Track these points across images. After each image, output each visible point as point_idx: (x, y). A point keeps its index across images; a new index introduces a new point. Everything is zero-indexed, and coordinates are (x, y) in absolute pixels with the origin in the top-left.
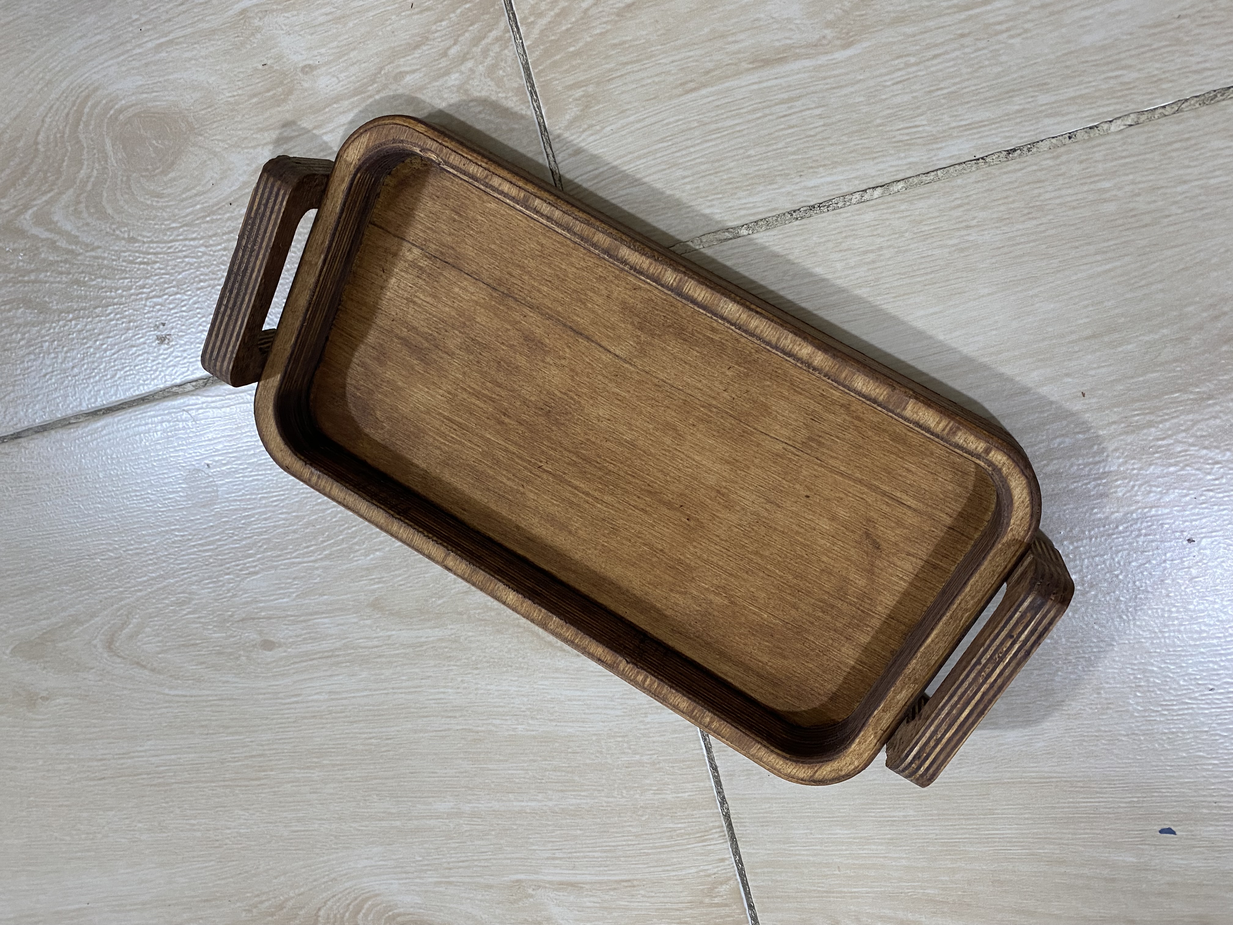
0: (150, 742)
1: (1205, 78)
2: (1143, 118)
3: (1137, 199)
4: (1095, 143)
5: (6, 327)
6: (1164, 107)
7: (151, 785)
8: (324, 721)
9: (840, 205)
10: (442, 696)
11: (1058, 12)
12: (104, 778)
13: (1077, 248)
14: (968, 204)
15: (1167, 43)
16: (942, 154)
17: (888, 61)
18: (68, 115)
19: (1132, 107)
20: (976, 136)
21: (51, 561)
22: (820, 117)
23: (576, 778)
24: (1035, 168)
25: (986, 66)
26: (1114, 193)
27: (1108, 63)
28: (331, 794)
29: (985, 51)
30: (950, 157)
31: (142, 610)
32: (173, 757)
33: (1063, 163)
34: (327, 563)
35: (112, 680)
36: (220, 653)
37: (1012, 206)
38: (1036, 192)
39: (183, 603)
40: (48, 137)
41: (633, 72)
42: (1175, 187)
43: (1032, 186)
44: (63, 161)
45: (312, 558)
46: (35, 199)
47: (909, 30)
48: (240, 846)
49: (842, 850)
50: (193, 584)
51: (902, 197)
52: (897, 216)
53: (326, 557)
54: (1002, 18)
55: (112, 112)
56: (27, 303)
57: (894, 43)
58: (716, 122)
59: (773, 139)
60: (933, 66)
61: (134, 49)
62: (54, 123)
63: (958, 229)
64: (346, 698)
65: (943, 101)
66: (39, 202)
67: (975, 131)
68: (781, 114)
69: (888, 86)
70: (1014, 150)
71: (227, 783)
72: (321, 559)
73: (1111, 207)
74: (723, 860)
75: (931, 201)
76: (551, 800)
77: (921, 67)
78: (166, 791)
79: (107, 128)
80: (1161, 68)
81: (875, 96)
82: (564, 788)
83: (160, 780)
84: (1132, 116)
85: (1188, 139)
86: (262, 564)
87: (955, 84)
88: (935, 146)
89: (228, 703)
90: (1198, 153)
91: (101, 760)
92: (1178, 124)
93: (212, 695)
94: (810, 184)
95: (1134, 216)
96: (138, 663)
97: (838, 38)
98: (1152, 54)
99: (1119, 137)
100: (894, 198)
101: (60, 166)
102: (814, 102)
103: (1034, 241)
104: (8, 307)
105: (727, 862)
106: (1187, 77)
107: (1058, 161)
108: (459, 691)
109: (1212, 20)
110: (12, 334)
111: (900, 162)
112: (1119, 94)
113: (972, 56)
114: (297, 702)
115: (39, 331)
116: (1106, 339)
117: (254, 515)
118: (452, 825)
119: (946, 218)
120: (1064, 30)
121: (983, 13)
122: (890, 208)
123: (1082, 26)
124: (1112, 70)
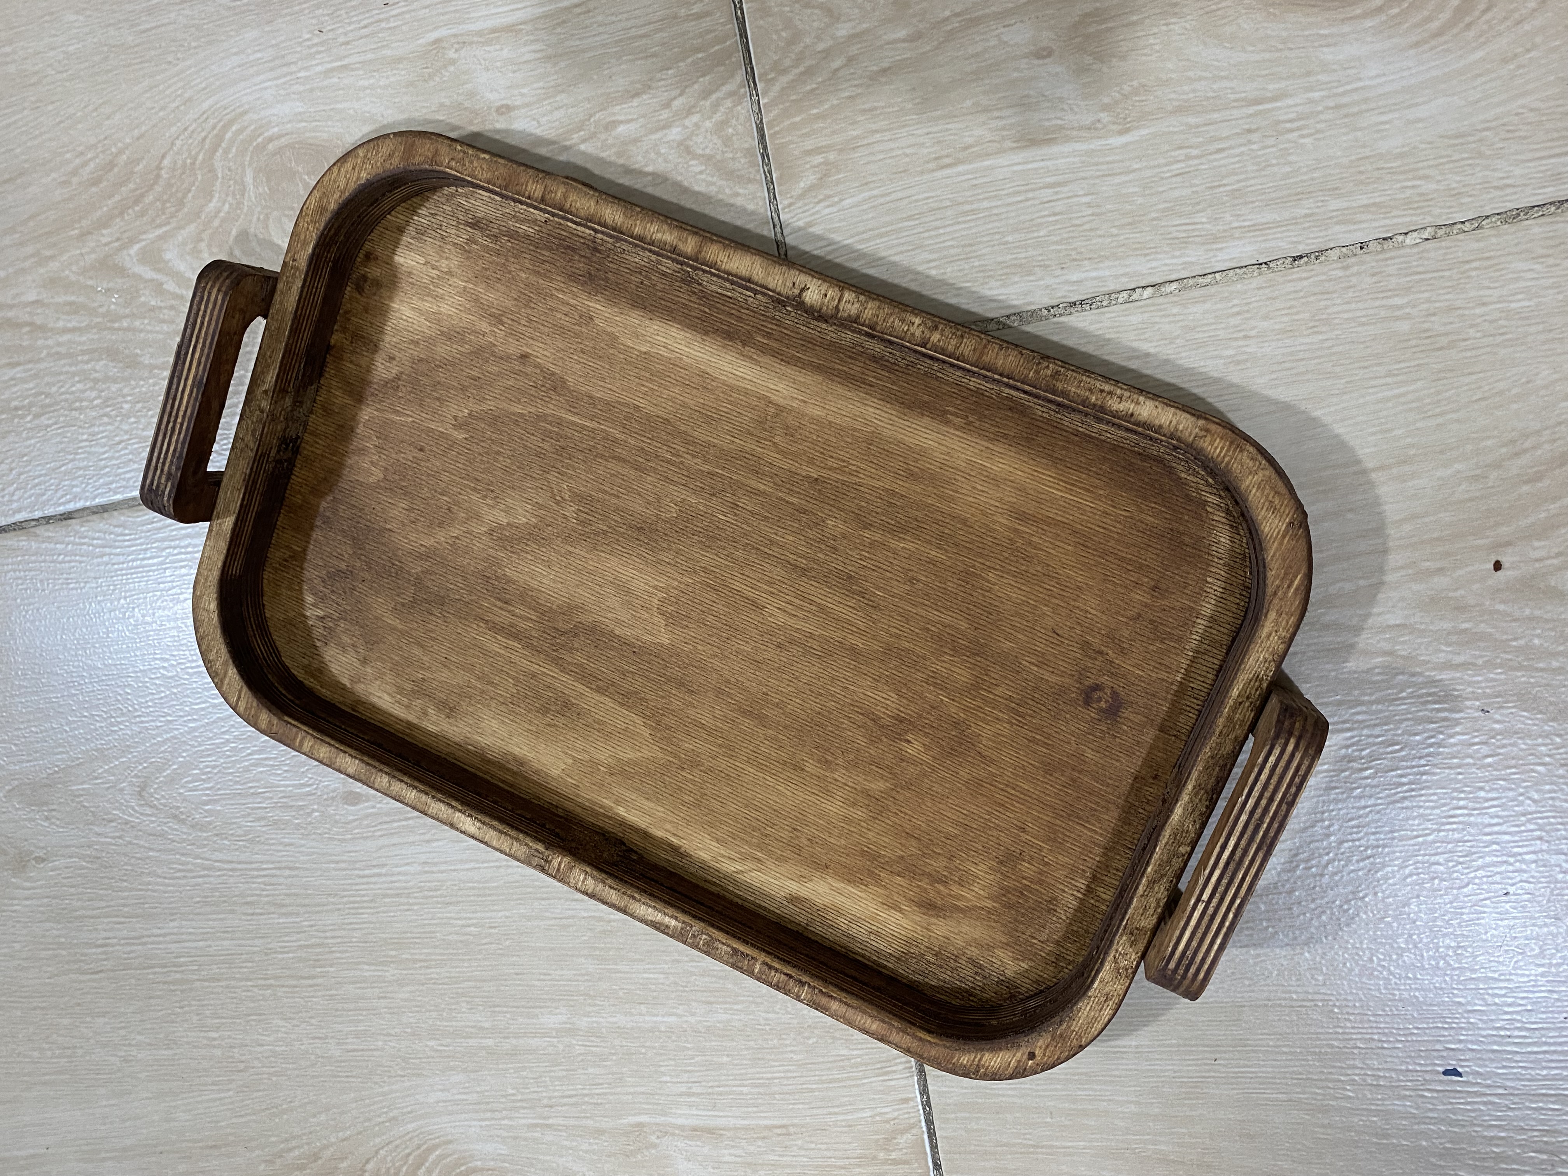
0: (172, 924)
1: (1507, 195)
2: (1441, 232)
3: (1433, 319)
4: (1388, 255)
5: (79, 382)
6: (1463, 223)
7: (165, 983)
8: (411, 901)
9: (1104, 303)
11: (1353, 115)
12: (101, 971)
13: (1366, 368)
14: (1248, 311)
15: (1468, 155)
16: (1221, 256)
17: (1168, 151)
18: (204, 139)
19: (1428, 220)
20: (1260, 239)
21: (83, 677)
22: (1089, 205)
24: (1324, 277)
25: (1273, 165)
26: (1407, 310)
27: (1404, 172)
28: (406, 1000)
29: (1274, 149)
30: (1231, 259)
31: (193, 746)
32: (202, 944)
33: (1353, 275)
36: (288, 806)
37: (1296, 317)
38: (1323, 303)
40: (175, 163)
41: (883, 141)
42: (1473, 308)
43: (1320, 297)
44: (190, 191)
46: (145, 233)
47: (1192, 120)
48: (272, 1070)
49: (1056, 1090)
51: (1175, 299)
52: (1167, 320)
54: (1292, 116)
55: (260, 140)
56: (112, 353)
57: (1175, 133)
59: (1034, 226)
60: (1216, 160)
61: (299, 71)
62: (185, 148)
63: (1236, 339)
64: (442, 872)
65: (1225, 198)
66: (151, 236)
67: (1258, 233)
68: (1045, 199)
69: (1167, 178)
70: (1301, 257)
71: (269, 982)
73: (1404, 326)
74: (906, 1100)
75: (1207, 306)
76: (693, 1014)
77: (1203, 160)
78: (182, 991)
79: (251, 158)
80: (1460, 181)
81: (1151, 188)
82: (712, 999)
83: (178, 976)
84: (1429, 229)
85: (1488, 258)
87: (1239, 181)
88: (1215, 246)
89: (287, 872)
90: (1498, 274)
91: (102, 946)
92: (1478, 241)
93: (267, 862)
94: (1074, 278)
95: (1429, 337)
96: (175, 817)
97: (1114, 123)
98: (1451, 165)
99: (1415, 250)
100: (1166, 300)
101: (184, 197)
102: (1084, 188)
103: (1320, 357)
104: (86, 358)
105: (912, 1104)
106: (1488, 192)
107: (1348, 273)
109: (1517, 134)
110: (85, 391)
111: (1174, 261)
112: (1416, 205)
113: (1259, 153)
114: (379, 875)
115: (121, 390)
118: (561, 1047)
119: (1222, 325)
120: (1359, 134)
121: (1273, 109)
122: (1160, 310)
123: (1378, 131)
124: (1408, 180)
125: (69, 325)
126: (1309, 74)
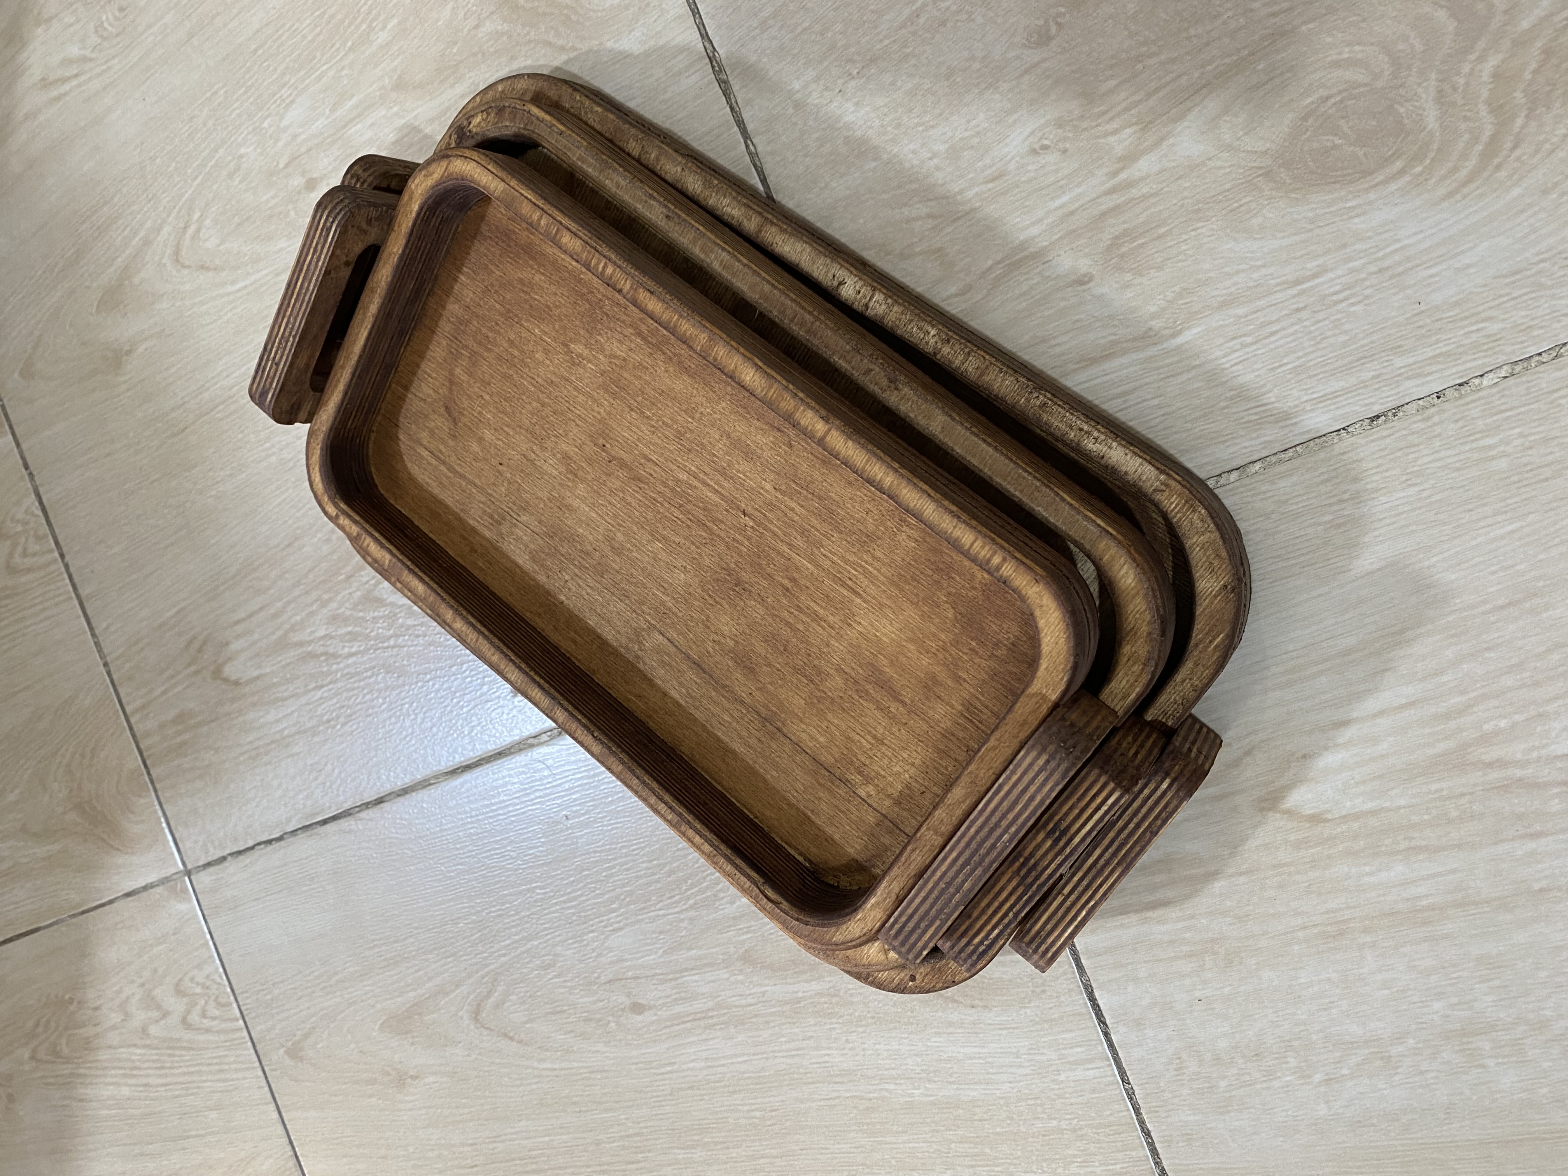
0: (521, 1123)
2: (1518, 368)
3: (1530, 452)
4: (1468, 399)
5: (368, 693)
6: (1540, 354)
10: (826, 1058)
11: (1399, 275)
13: (1470, 510)
14: (1336, 477)
15: (1528, 290)
17: (1222, 344)
19: (1502, 359)
20: (1333, 407)
21: (416, 928)
23: (987, 1150)
24: (1405, 432)
25: (1330, 337)
26: (1502, 448)
27: (1466, 318)
29: (1327, 322)
30: (1307, 432)
31: (507, 976)
33: (1434, 425)
34: (692, 913)
35: (480, 1054)
36: (588, 1020)
37: (1387, 474)
39: (549, 966)
43: (1405, 452)
45: (677, 910)
47: (1240, 311)
50: (557, 945)
51: (1262, 477)
52: (1260, 497)
53: (691, 907)
54: (1337, 288)
56: (387, 668)
57: (1226, 326)
60: (1271, 343)
63: (1330, 505)
64: (723, 1065)
65: (1289, 376)
67: (1330, 402)
69: (1227, 369)
70: (1378, 417)
71: (603, 1168)
72: (686, 910)
73: (1503, 464)
75: (1294, 478)
77: (1259, 345)
80: (1527, 316)
81: (1214, 380)
82: (974, 1163)
84: (1505, 367)
86: (626, 919)
87: (1299, 358)
88: (1288, 423)
89: (599, 1075)
91: (472, 1145)
92: (1560, 369)
93: (582, 1068)
95: (1532, 470)
96: (505, 1035)
97: (1165, 329)
98: (1513, 302)
99: (1495, 390)
100: (1253, 480)
102: (1149, 393)
103: (1420, 508)
106: (1559, 321)
107: (1430, 423)
108: (845, 1051)
110: (374, 699)
112: (1486, 347)
113: (1313, 328)
114: (671, 1072)
115: (399, 695)
116: (1527, 605)
117: (614, 867)
119: (1314, 494)
120: (1409, 292)
121: (1317, 286)
122: (1250, 490)
123: (1429, 285)
124: (1472, 324)
126: (1344, 246)
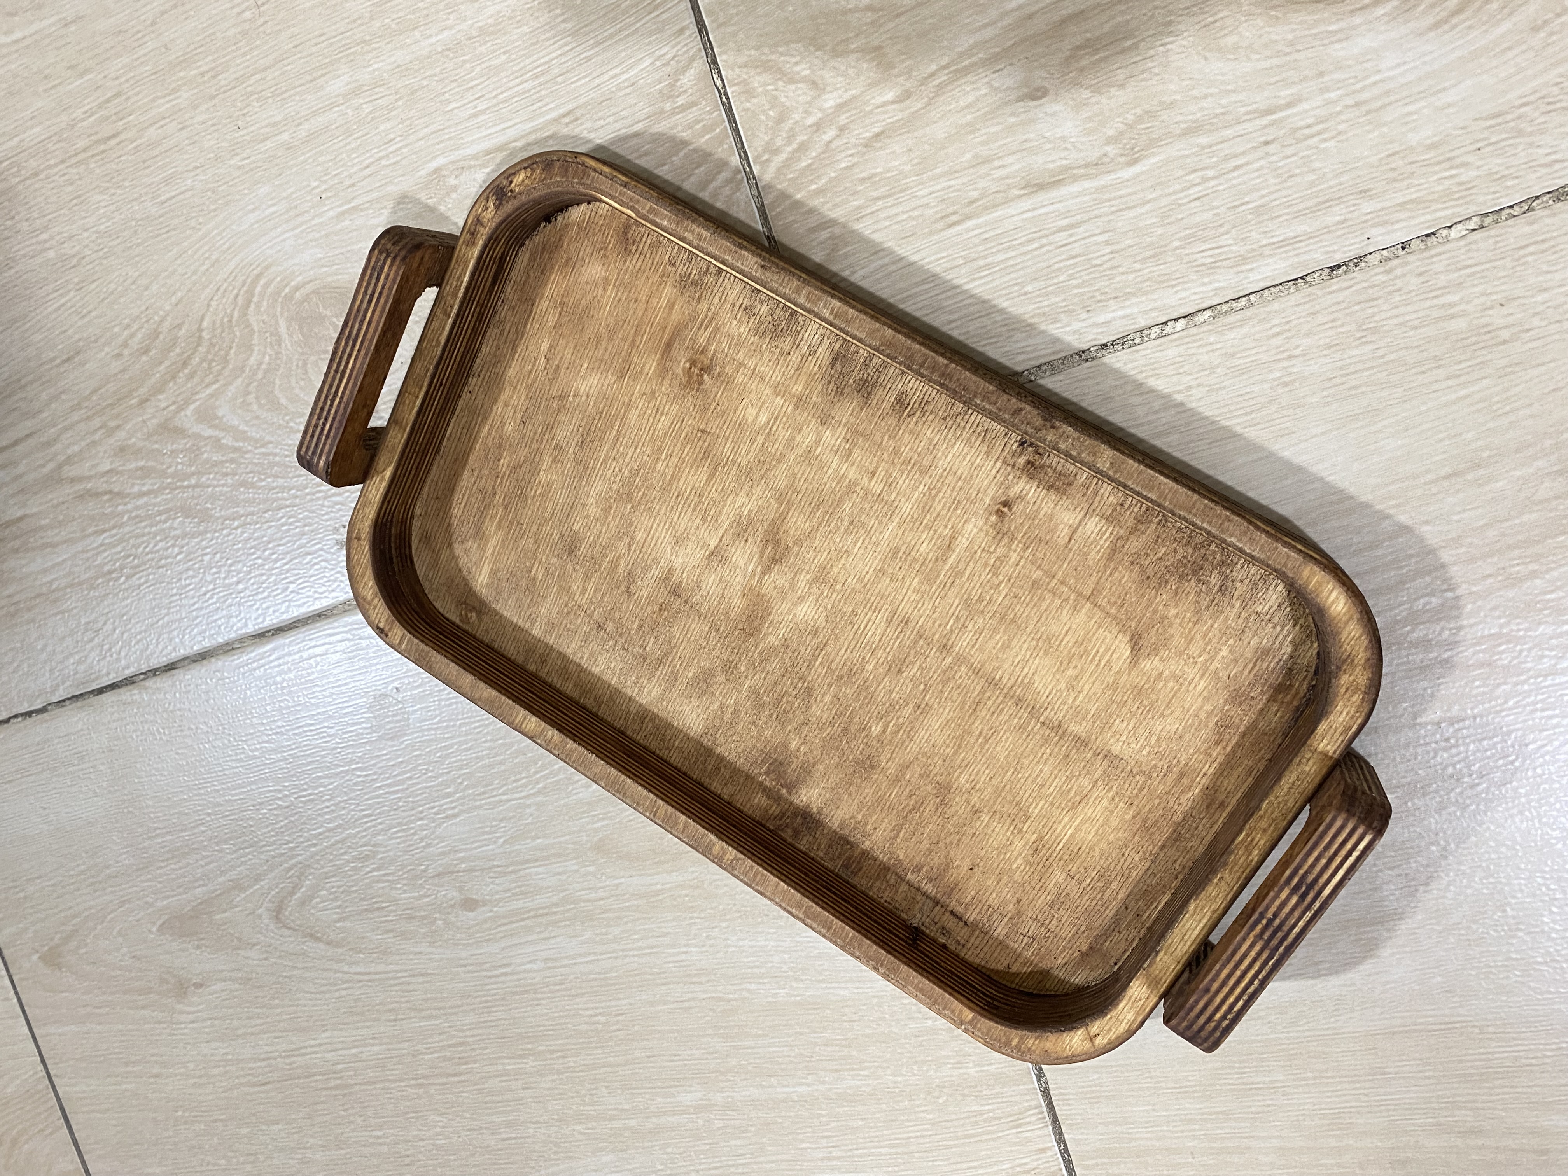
0: (323, 1035)
1: (1557, 171)
2: (1488, 220)
3: (1491, 312)
4: (1433, 252)
5: (161, 541)
6: (1511, 207)
7: (326, 1089)
8: (539, 996)
9: (1137, 341)
10: (684, 957)
11: (1377, 110)
12: (269, 1083)
13: (1424, 372)
14: (1289, 330)
15: (1507, 135)
16: (1253, 276)
17: (1182, 176)
18: (237, 296)
19: (1472, 209)
20: (1292, 253)
21: (209, 814)
22: (1107, 243)
23: (854, 1053)
24: (1365, 284)
25: (1297, 175)
26: (1462, 307)
27: (1440, 162)
28: (549, 1089)
29: (1295, 158)
30: (1263, 279)
31: (316, 869)
32: (354, 1051)
33: (1396, 278)
34: (540, 798)
35: (280, 957)
36: (411, 918)
37: (1341, 330)
38: (1370, 311)
39: (367, 858)
40: (214, 322)
41: (886, 207)
42: (1532, 296)
43: (1364, 305)
44: (231, 348)
45: (523, 794)
46: (197, 393)
47: (1204, 140)
48: (436, 1162)
49: (1194, 1130)
50: (378, 834)
51: (1210, 327)
52: (1205, 350)
53: (539, 792)
54: (1310, 121)
55: (287, 290)
56: (186, 511)
57: (1188, 156)
58: (985, 257)
59: (1054, 271)
60: (1234, 178)
61: (313, 219)
62: (221, 307)
63: (1280, 360)
64: (565, 966)
65: (1250, 217)
66: (203, 395)
67: (1290, 247)
68: (1060, 244)
69: (1184, 204)
70: (1339, 266)
71: (420, 1081)
72: (534, 794)
73: (1461, 324)
74: (1043, 1150)
75: (1244, 330)
76: (824, 1083)
77: (1221, 180)
78: (344, 1095)
79: (282, 308)
80: (1503, 164)
81: (1170, 216)
82: (839, 1067)
83: (338, 1082)
84: (1474, 219)
85: (1543, 241)
86: (463, 804)
87: (1263, 196)
88: (1244, 268)
89: (420, 979)
90: (1556, 256)
91: (264, 1060)
92: (1531, 224)
93: (401, 971)
94: (1102, 319)
95: (1489, 332)
96: (311, 936)
97: (1122, 155)
98: (1490, 148)
99: (1462, 243)
100: (1201, 330)
101: (227, 354)
102: (1098, 227)
103: (1373, 368)
104: (163, 517)
105: (1050, 1153)
106: (1535, 171)
107: (1391, 276)
108: (704, 949)
109: (1558, 105)
110: (168, 548)
111: (1204, 289)
112: (1457, 196)
113: (1280, 164)
114: (506, 974)
115: (199, 543)
116: (1469, 477)
117: (451, 746)
118: (701, 1122)
119: (1264, 348)
120: (1385, 129)
121: (1288, 117)
122: (1197, 341)
123: (1406, 123)
124: (1446, 170)
125: (145, 489)
126: (1322, 74)
